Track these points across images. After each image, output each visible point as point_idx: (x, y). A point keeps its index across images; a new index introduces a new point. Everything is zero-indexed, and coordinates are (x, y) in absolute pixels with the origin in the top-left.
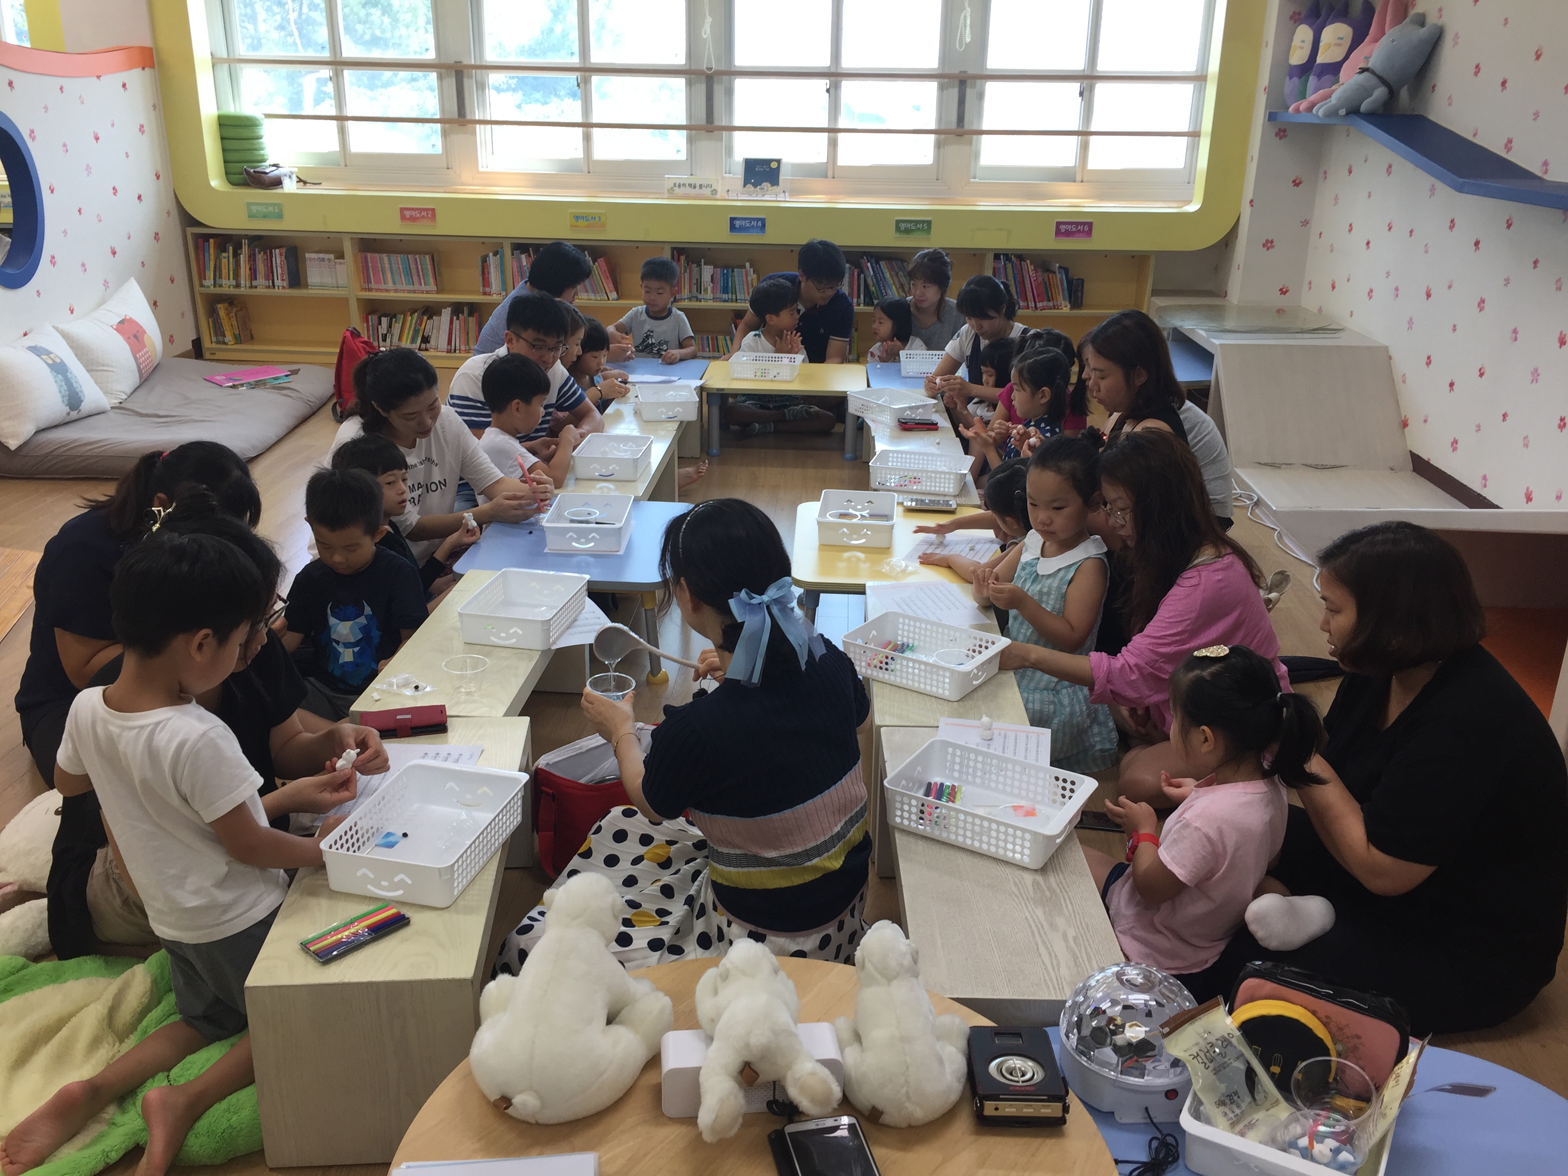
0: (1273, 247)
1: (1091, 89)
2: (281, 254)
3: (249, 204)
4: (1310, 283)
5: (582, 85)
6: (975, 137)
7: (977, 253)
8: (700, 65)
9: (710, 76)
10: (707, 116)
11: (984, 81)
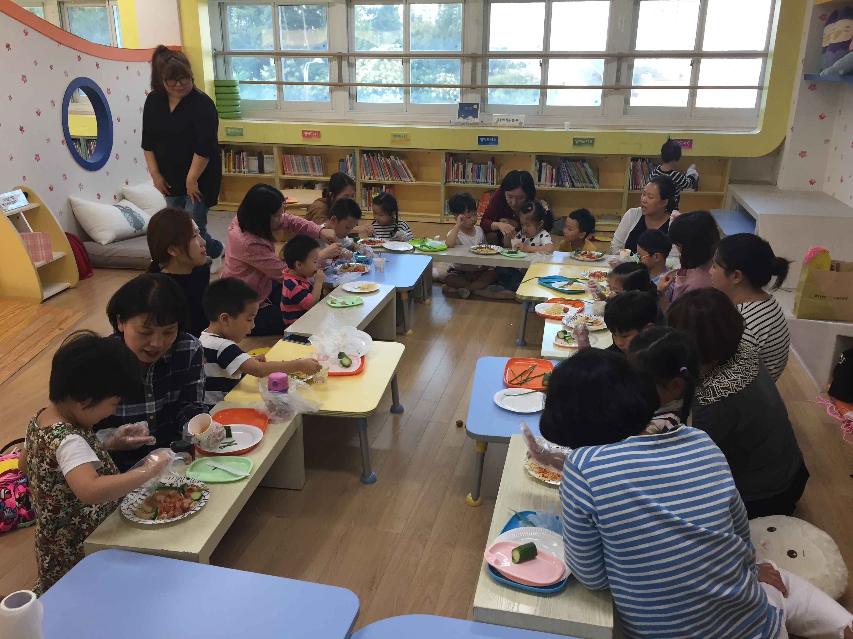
0: (805, 155)
1: (699, 62)
3: (227, 128)
4: (829, 178)
5: (404, 64)
6: (627, 90)
7: (623, 157)
8: (470, 51)
9: (474, 58)
10: (472, 80)
11: (633, 58)
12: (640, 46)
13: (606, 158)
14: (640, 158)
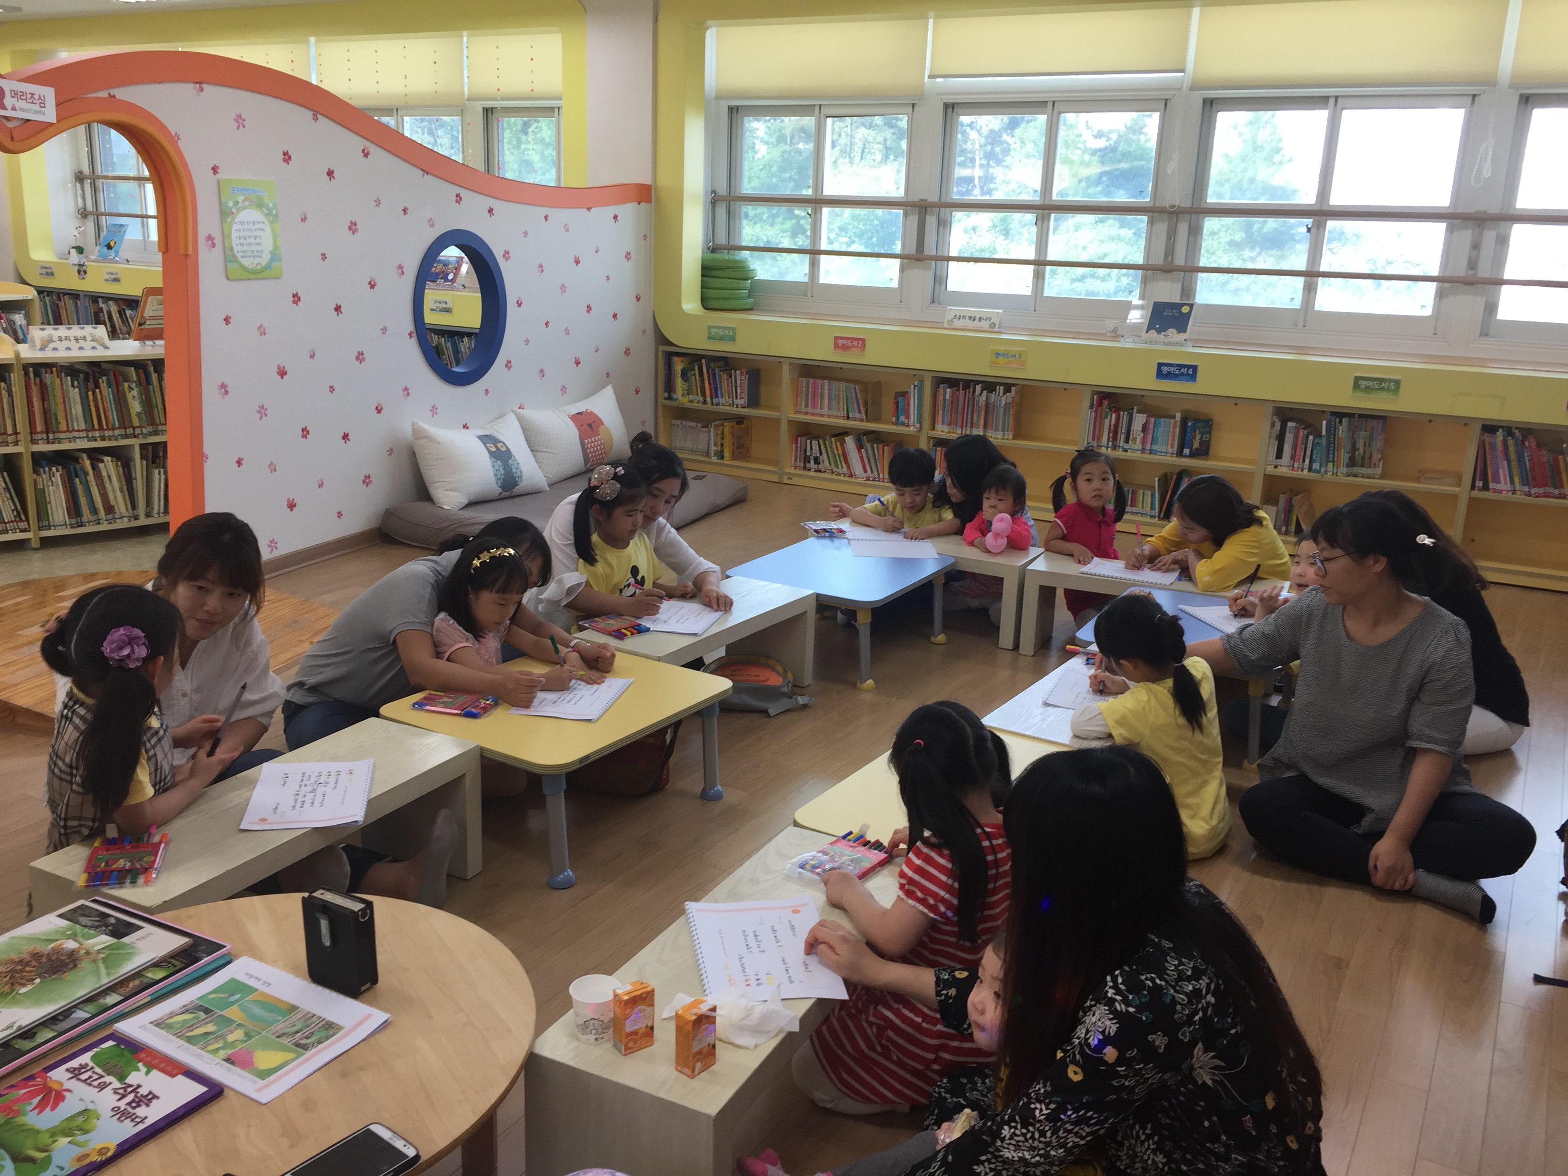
2: (742, 374)
3: (710, 327)
5: (1039, 223)
6: (1492, 287)
7: (1466, 422)
8: (1166, 203)
9: (1174, 214)
10: (1166, 256)
11: (1509, 223)
12: (1526, 200)
13: (1430, 421)
14: (1502, 427)
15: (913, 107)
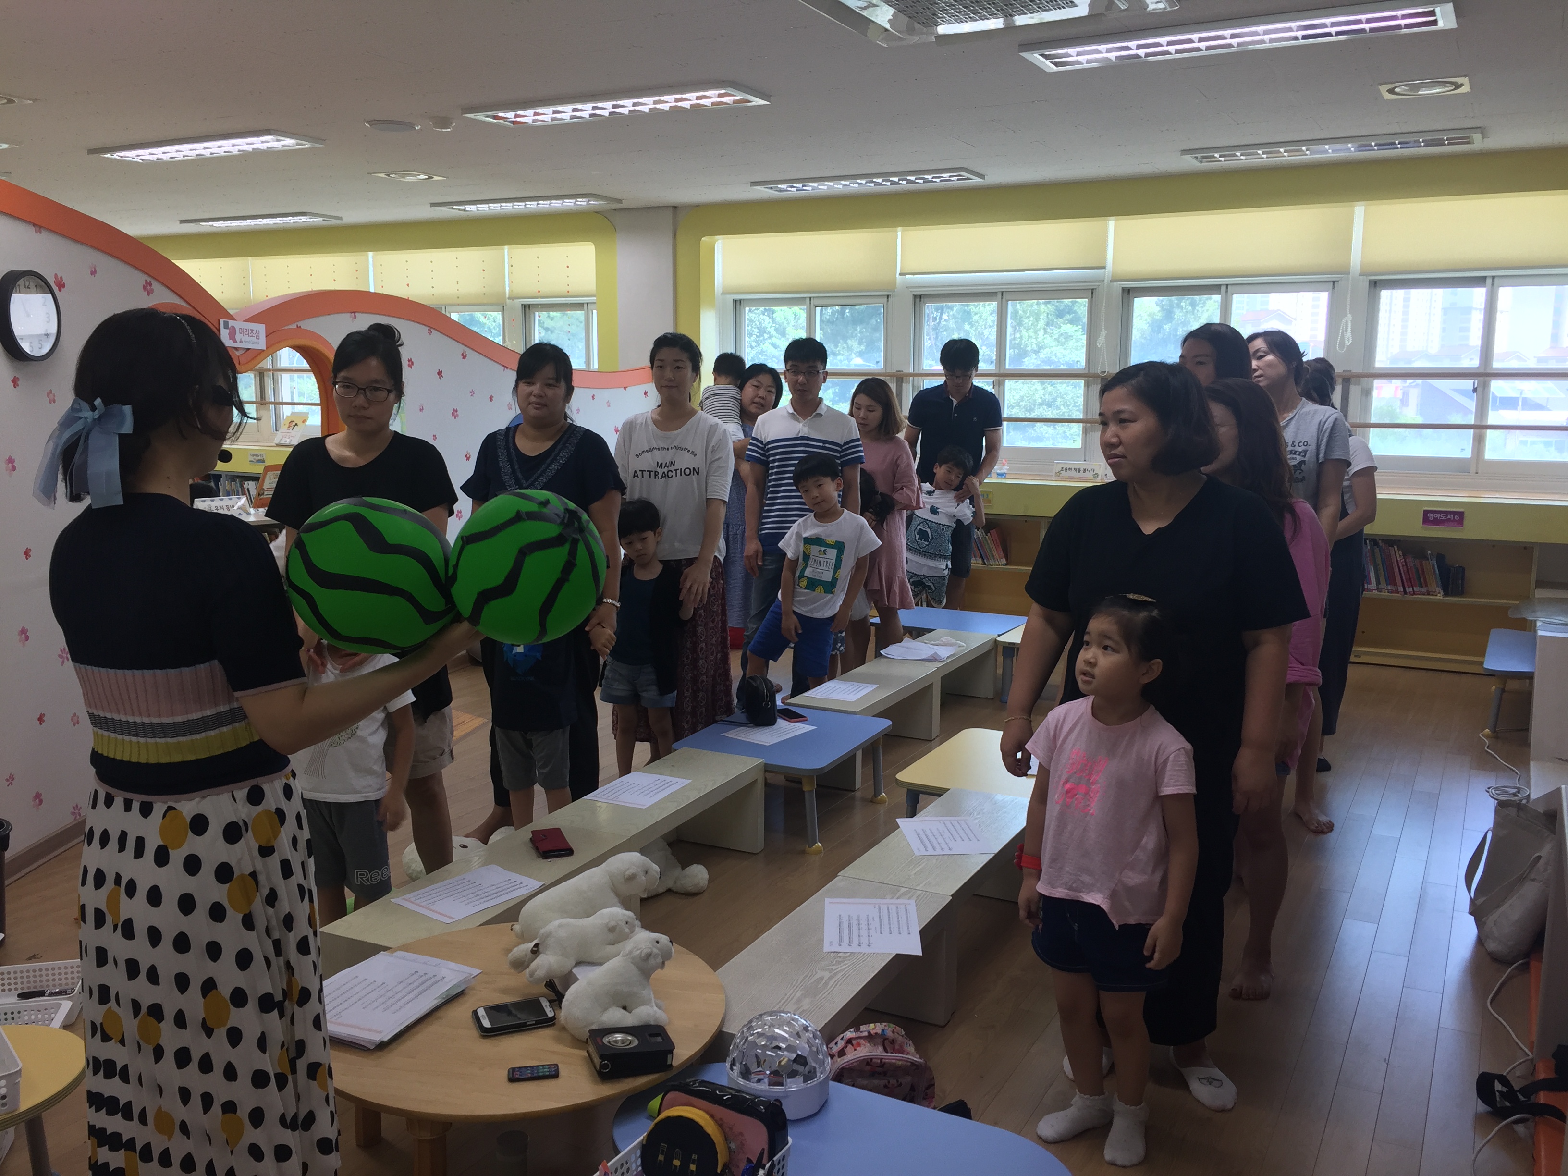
1: (1485, 386)
8: (1099, 369)
11: (1370, 379)
12: (1382, 360)
15: (888, 298)
